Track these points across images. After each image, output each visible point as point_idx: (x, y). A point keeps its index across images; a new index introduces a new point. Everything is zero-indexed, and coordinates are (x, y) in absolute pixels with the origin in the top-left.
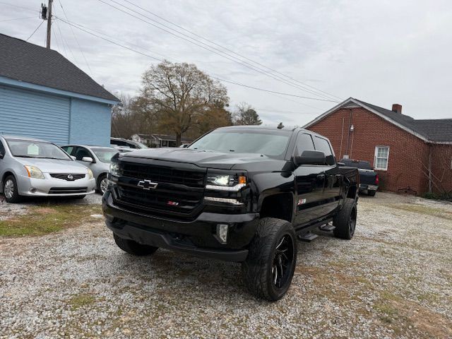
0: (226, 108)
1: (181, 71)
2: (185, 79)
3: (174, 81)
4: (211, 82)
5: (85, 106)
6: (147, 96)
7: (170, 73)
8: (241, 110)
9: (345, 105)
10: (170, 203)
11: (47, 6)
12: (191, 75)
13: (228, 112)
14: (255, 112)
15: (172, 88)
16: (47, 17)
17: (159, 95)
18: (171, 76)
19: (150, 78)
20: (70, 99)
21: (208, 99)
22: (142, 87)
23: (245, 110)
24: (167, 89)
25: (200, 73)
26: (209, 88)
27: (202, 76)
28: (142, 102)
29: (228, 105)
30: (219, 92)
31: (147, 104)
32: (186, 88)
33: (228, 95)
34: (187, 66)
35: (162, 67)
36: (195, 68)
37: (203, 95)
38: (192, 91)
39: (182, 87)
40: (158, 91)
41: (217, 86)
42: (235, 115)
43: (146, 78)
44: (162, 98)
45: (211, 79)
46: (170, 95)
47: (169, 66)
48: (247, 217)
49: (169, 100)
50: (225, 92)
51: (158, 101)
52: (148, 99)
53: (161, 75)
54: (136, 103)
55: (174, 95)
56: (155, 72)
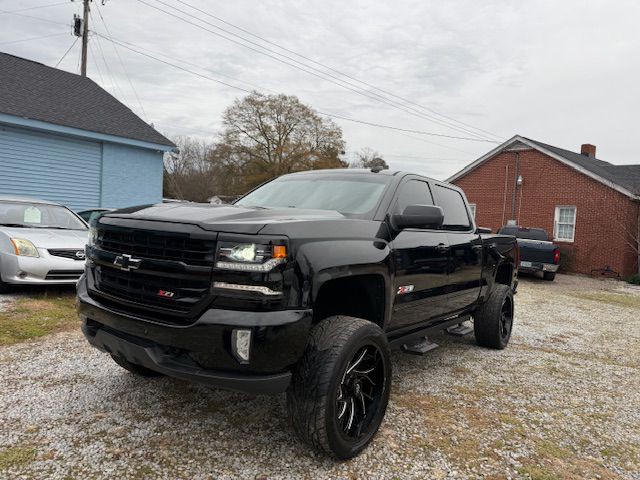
0: (340, 156)
1: (279, 105)
2: (282, 118)
3: (267, 121)
4: (320, 120)
5: (123, 154)
6: (230, 142)
7: (262, 110)
8: (363, 159)
9: (508, 147)
10: (161, 293)
11: (82, 17)
12: (290, 111)
13: (344, 162)
14: (384, 162)
15: (264, 131)
16: (82, 33)
17: (246, 140)
18: (262, 114)
19: (234, 117)
20: (101, 143)
21: (314, 143)
22: (223, 129)
23: (370, 159)
24: (257, 131)
25: (304, 108)
26: (317, 129)
27: (306, 112)
28: (223, 150)
29: (343, 153)
30: (331, 134)
31: (230, 153)
32: (284, 130)
33: (343, 138)
34: (285, 98)
35: (250, 101)
36: (297, 101)
37: (308, 138)
38: (292, 133)
39: (278, 128)
40: (245, 135)
41: (328, 125)
43: (229, 116)
44: (251, 144)
45: (319, 115)
46: (262, 139)
47: (260, 99)
48: (287, 316)
49: (260, 147)
50: (339, 134)
51: (244, 149)
52: (232, 146)
53: (250, 112)
54: (215, 152)
55: (268, 140)
56: (241, 108)
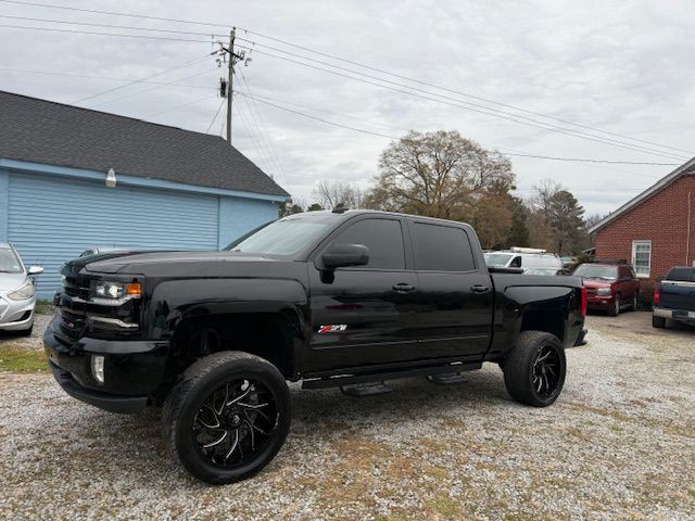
0: (511, 192)
1: (434, 144)
2: (442, 155)
3: (426, 160)
4: (484, 153)
6: (386, 186)
7: (419, 149)
8: (543, 193)
9: (689, 170)
11: (227, 80)
12: (451, 148)
13: (517, 199)
14: (571, 195)
15: (422, 170)
16: (227, 94)
17: (403, 183)
18: (421, 153)
19: (390, 159)
20: (219, 197)
21: (478, 179)
22: (379, 173)
23: (551, 193)
24: (414, 171)
25: (465, 142)
26: (481, 164)
27: (468, 147)
28: (378, 197)
29: (514, 188)
30: (498, 167)
31: (386, 197)
32: (443, 167)
33: (513, 171)
34: (444, 134)
35: (406, 141)
36: (458, 136)
37: (471, 174)
38: (452, 170)
39: (437, 167)
40: (401, 176)
41: (495, 158)
42: (531, 201)
43: (385, 159)
44: (407, 186)
45: (484, 148)
46: (419, 179)
47: (416, 139)
49: (416, 190)
50: (508, 167)
51: (400, 192)
52: (388, 190)
53: (406, 152)
54: (371, 197)
55: (425, 180)
56: (397, 150)
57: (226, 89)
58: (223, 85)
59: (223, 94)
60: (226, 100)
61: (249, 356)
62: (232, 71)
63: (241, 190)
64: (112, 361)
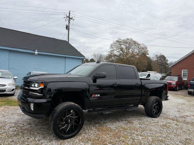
0: (147, 55)
1: (125, 42)
2: (127, 45)
3: (123, 46)
4: (139, 44)
6: (112, 54)
7: (121, 43)
8: (156, 56)
12: (130, 43)
13: (149, 57)
14: (164, 56)
15: (122, 49)
17: (116, 53)
18: (121, 44)
21: (138, 52)
22: (110, 50)
23: (159, 56)
24: (120, 50)
25: (134, 41)
26: (139, 47)
27: (135, 43)
28: (110, 56)
29: (148, 54)
30: (143, 48)
31: (112, 57)
32: (128, 48)
34: (128, 39)
35: (118, 41)
36: (132, 40)
37: (136, 50)
38: (130, 49)
39: (126, 48)
40: (116, 51)
41: (143, 46)
42: (153, 58)
43: (112, 46)
44: (118, 54)
45: (139, 43)
46: (121, 52)
47: (121, 40)
49: (120, 54)
50: (146, 48)
51: (115, 55)
52: (112, 55)
53: (118, 44)
54: (107, 57)
55: (123, 52)
56: (115, 44)
57: (67, 28)
58: (67, 26)
59: (67, 29)
60: (68, 30)
61: (73, 103)
62: (69, 22)
63: (71, 55)
64: (36, 105)
